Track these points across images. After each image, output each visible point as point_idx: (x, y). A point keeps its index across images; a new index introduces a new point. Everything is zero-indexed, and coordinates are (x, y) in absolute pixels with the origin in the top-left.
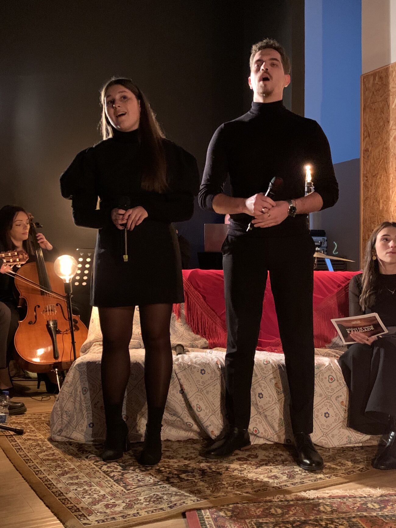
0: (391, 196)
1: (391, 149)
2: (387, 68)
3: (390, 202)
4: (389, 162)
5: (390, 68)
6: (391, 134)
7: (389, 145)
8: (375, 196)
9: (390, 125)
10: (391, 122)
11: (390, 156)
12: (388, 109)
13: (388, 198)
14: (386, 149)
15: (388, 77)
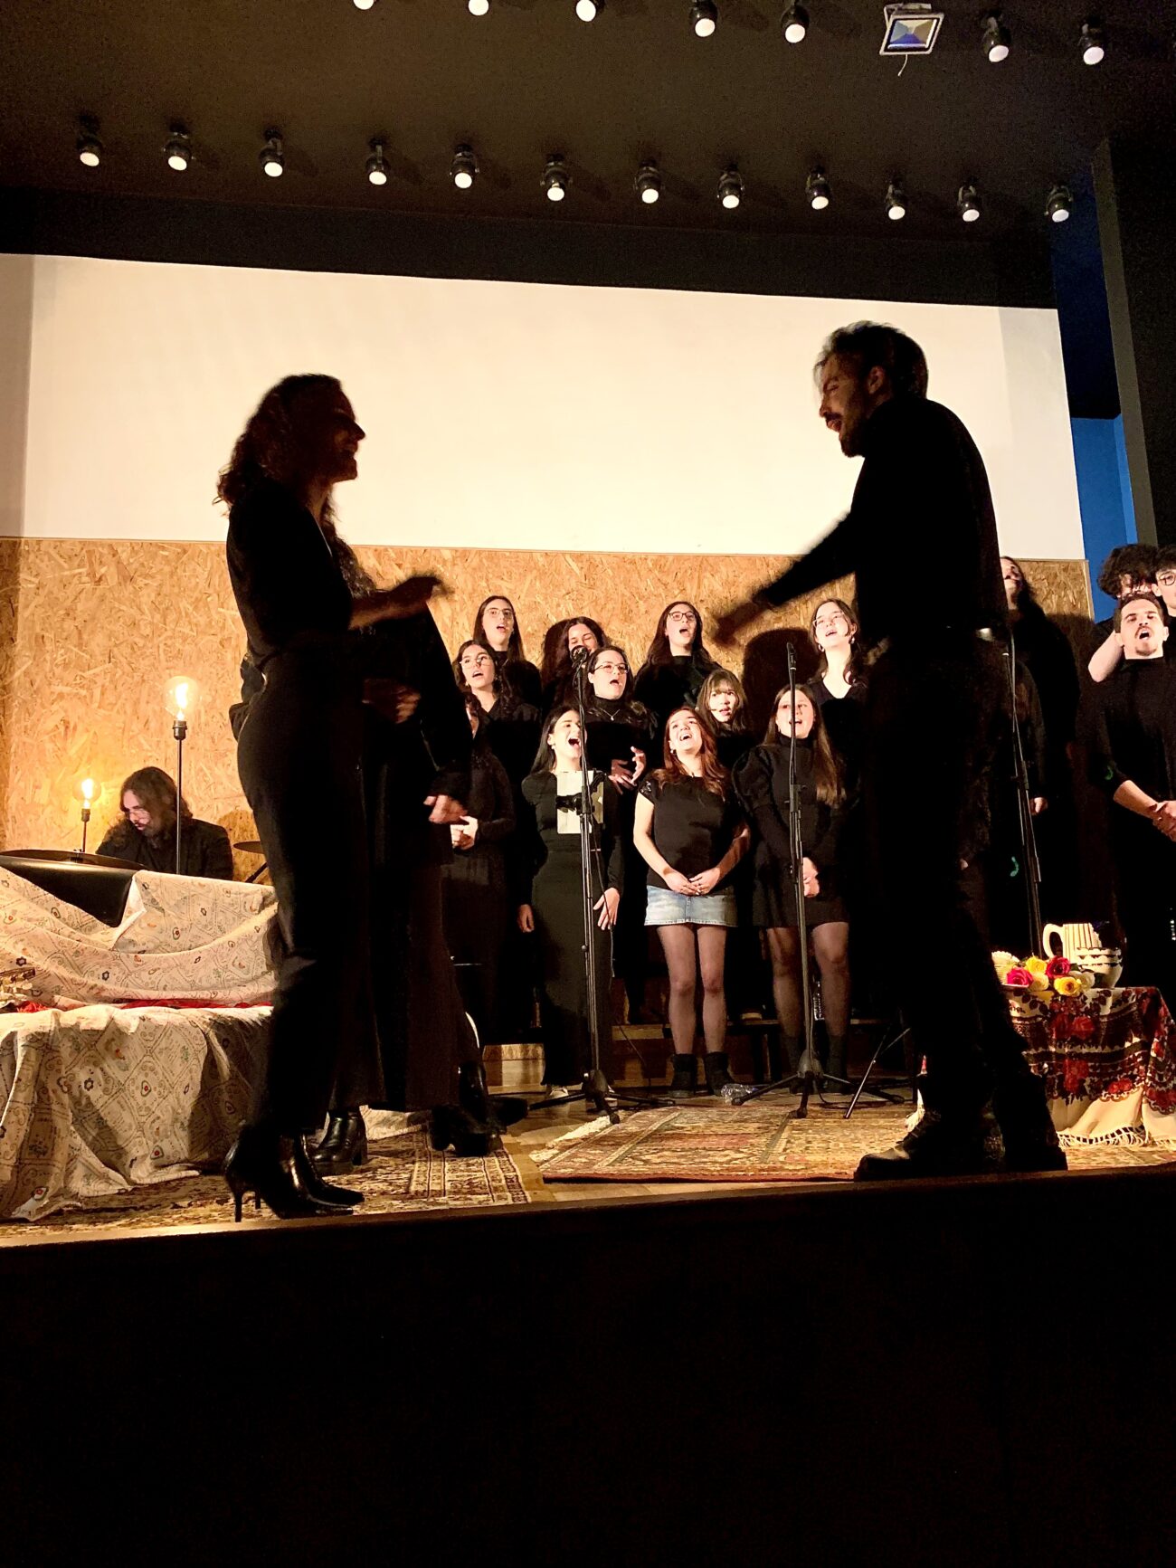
1: (15, 689)
2: (15, 542)
4: (10, 715)
5: (22, 544)
6: (18, 663)
7: (12, 682)
9: (15, 646)
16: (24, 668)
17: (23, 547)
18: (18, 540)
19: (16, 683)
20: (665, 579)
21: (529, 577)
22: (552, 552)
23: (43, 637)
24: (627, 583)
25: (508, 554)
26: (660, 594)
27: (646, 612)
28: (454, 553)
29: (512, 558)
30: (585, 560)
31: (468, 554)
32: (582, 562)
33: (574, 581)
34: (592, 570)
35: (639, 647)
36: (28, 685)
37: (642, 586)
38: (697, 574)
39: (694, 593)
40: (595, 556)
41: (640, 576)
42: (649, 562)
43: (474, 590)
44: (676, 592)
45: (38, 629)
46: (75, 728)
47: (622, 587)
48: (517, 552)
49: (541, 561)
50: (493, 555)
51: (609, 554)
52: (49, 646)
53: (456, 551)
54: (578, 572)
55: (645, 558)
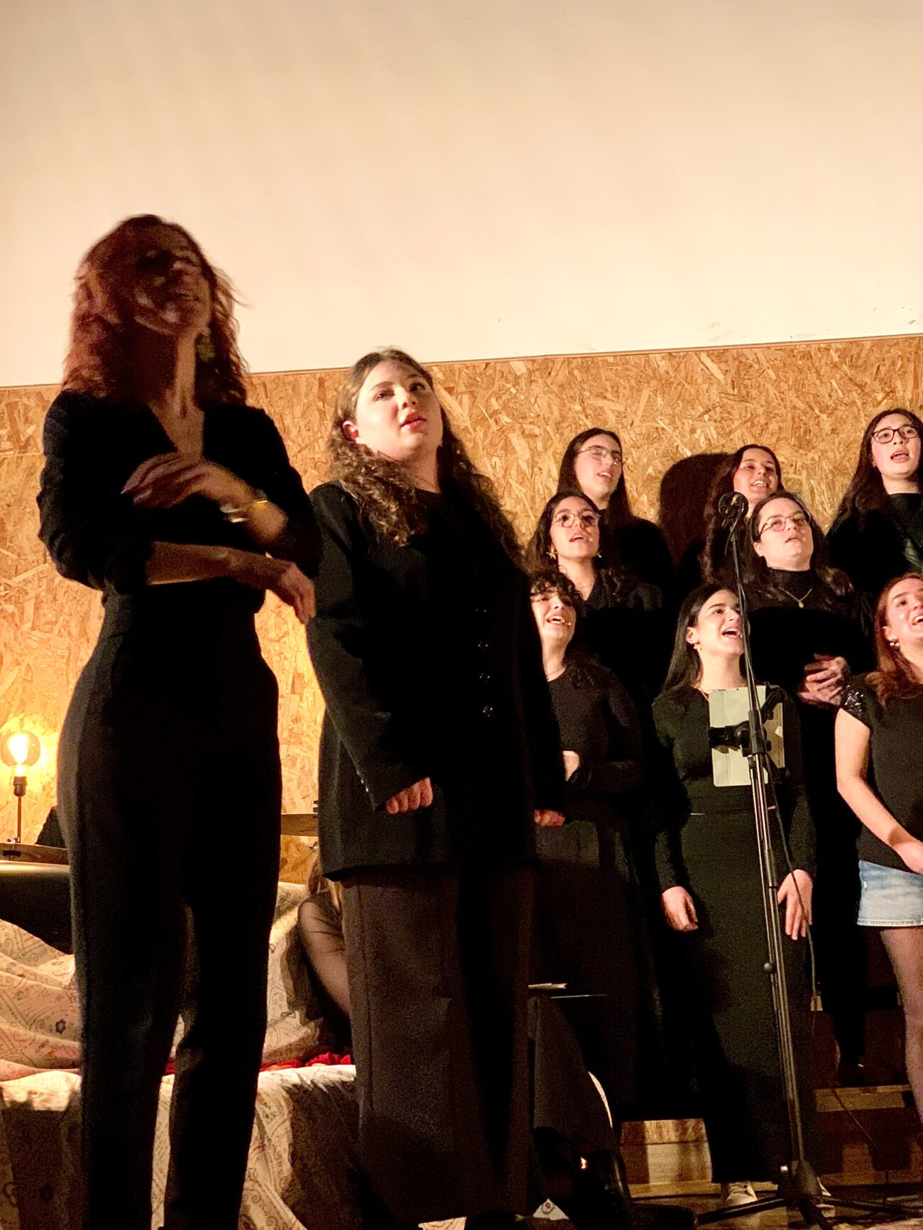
20: (860, 378)
21: (646, 393)
22: (679, 350)
24: (799, 388)
25: (611, 360)
26: (854, 402)
27: (833, 431)
28: (530, 366)
29: (617, 364)
30: (731, 359)
31: (550, 364)
32: (726, 362)
33: (716, 392)
34: (742, 373)
35: (823, 486)
37: (824, 391)
38: (912, 366)
39: (909, 395)
40: (746, 352)
41: (819, 375)
42: (832, 352)
43: (563, 418)
44: (880, 396)
47: (791, 396)
48: (624, 355)
49: (663, 365)
50: (588, 363)
51: (768, 346)
53: (534, 361)
54: (720, 377)
55: (825, 347)
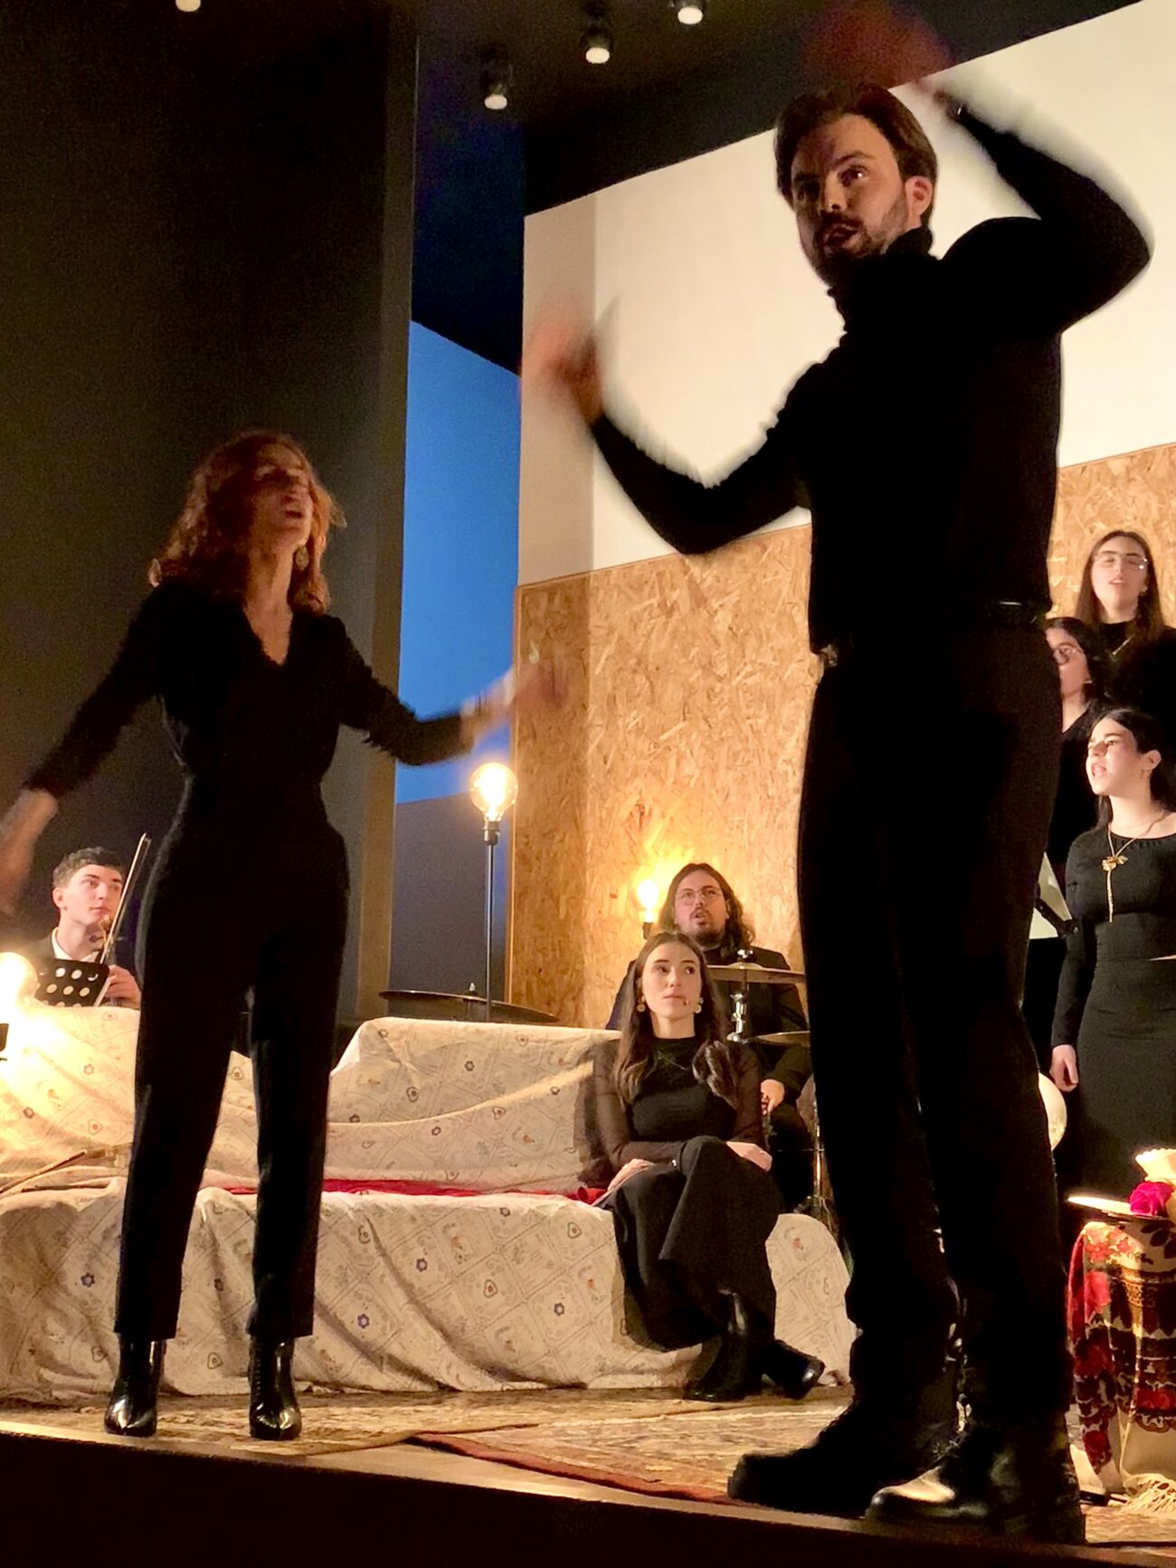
0: (587, 888)
1: (589, 770)
2: (584, 579)
3: (585, 902)
4: (585, 805)
5: (592, 580)
6: (591, 736)
7: (585, 762)
8: (547, 884)
9: (587, 714)
10: (592, 709)
11: (588, 790)
12: (585, 674)
13: (580, 890)
14: (578, 771)
15: (587, 602)
16: (596, 742)
17: (593, 583)
18: (586, 575)
19: (589, 763)
23: (615, 697)
31: (1150, 458)
36: (602, 763)
45: (609, 689)
46: (650, 814)
52: (621, 708)
53: (1132, 457)
